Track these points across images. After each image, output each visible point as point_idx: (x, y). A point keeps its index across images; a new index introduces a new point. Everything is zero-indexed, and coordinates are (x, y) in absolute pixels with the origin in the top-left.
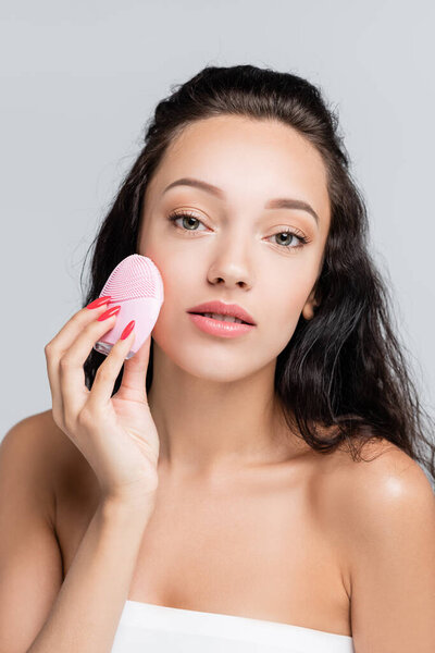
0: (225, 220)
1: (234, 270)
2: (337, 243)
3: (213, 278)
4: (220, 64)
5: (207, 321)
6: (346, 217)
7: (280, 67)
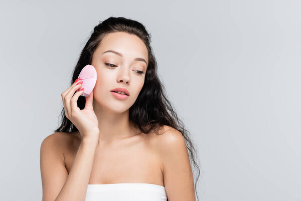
0: (122, 63)
1: (126, 78)
2: (150, 72)
3: (119, 81)
4: (114, 16)
5: (116, 94)
6: (152, 64)
7: (133, 19)
